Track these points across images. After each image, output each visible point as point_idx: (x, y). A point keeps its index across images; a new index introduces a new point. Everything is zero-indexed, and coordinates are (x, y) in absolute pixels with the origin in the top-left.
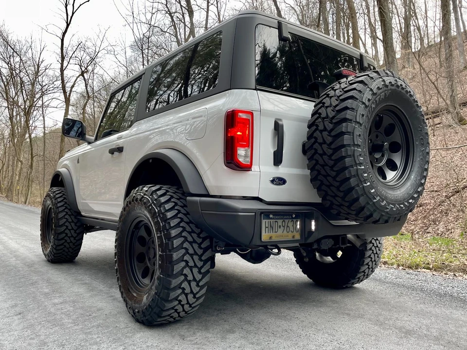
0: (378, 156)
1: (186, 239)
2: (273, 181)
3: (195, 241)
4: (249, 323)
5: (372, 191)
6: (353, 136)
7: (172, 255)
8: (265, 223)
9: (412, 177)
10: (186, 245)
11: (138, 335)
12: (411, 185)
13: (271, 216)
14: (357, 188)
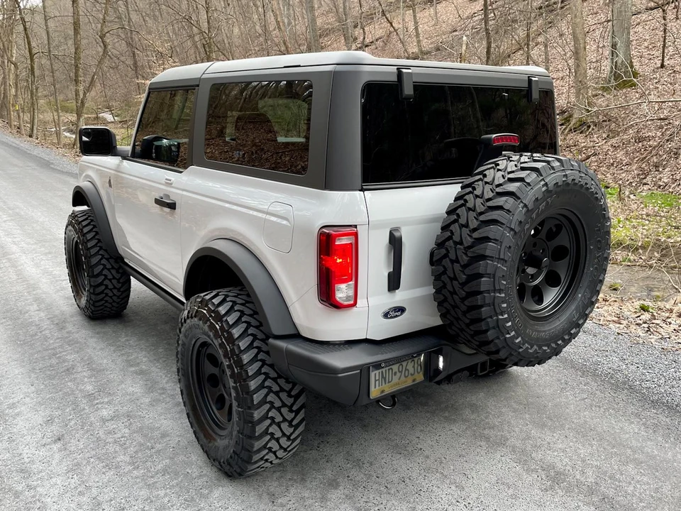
0: (530, 270)
1: (270, 390)
2: (386, 315)
3: (282, 390)
4: (358, 464)
5: (517, 341)
6: (494, 278)
7: (253, 414)
8: (374, 375)
9: (580, 295)
10: (271, 398)
11: (217, 493)
12: (576, 309)
13: (383, 365)
14: (497, 341)
